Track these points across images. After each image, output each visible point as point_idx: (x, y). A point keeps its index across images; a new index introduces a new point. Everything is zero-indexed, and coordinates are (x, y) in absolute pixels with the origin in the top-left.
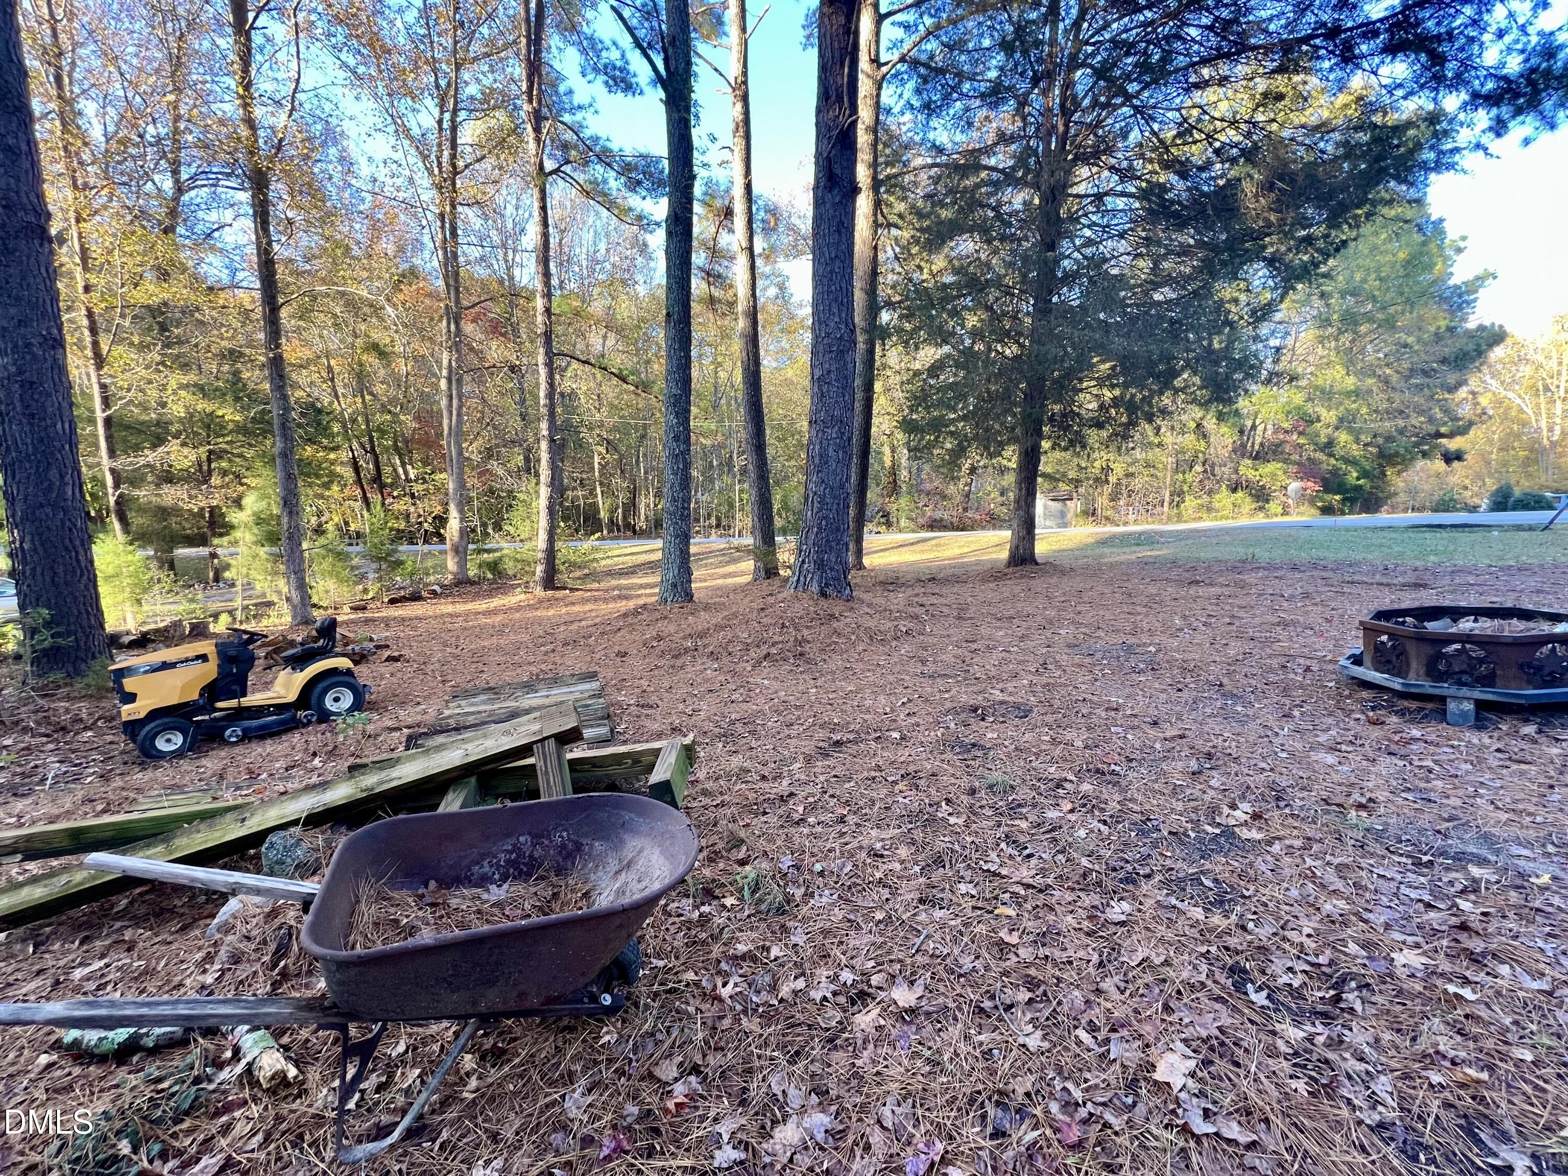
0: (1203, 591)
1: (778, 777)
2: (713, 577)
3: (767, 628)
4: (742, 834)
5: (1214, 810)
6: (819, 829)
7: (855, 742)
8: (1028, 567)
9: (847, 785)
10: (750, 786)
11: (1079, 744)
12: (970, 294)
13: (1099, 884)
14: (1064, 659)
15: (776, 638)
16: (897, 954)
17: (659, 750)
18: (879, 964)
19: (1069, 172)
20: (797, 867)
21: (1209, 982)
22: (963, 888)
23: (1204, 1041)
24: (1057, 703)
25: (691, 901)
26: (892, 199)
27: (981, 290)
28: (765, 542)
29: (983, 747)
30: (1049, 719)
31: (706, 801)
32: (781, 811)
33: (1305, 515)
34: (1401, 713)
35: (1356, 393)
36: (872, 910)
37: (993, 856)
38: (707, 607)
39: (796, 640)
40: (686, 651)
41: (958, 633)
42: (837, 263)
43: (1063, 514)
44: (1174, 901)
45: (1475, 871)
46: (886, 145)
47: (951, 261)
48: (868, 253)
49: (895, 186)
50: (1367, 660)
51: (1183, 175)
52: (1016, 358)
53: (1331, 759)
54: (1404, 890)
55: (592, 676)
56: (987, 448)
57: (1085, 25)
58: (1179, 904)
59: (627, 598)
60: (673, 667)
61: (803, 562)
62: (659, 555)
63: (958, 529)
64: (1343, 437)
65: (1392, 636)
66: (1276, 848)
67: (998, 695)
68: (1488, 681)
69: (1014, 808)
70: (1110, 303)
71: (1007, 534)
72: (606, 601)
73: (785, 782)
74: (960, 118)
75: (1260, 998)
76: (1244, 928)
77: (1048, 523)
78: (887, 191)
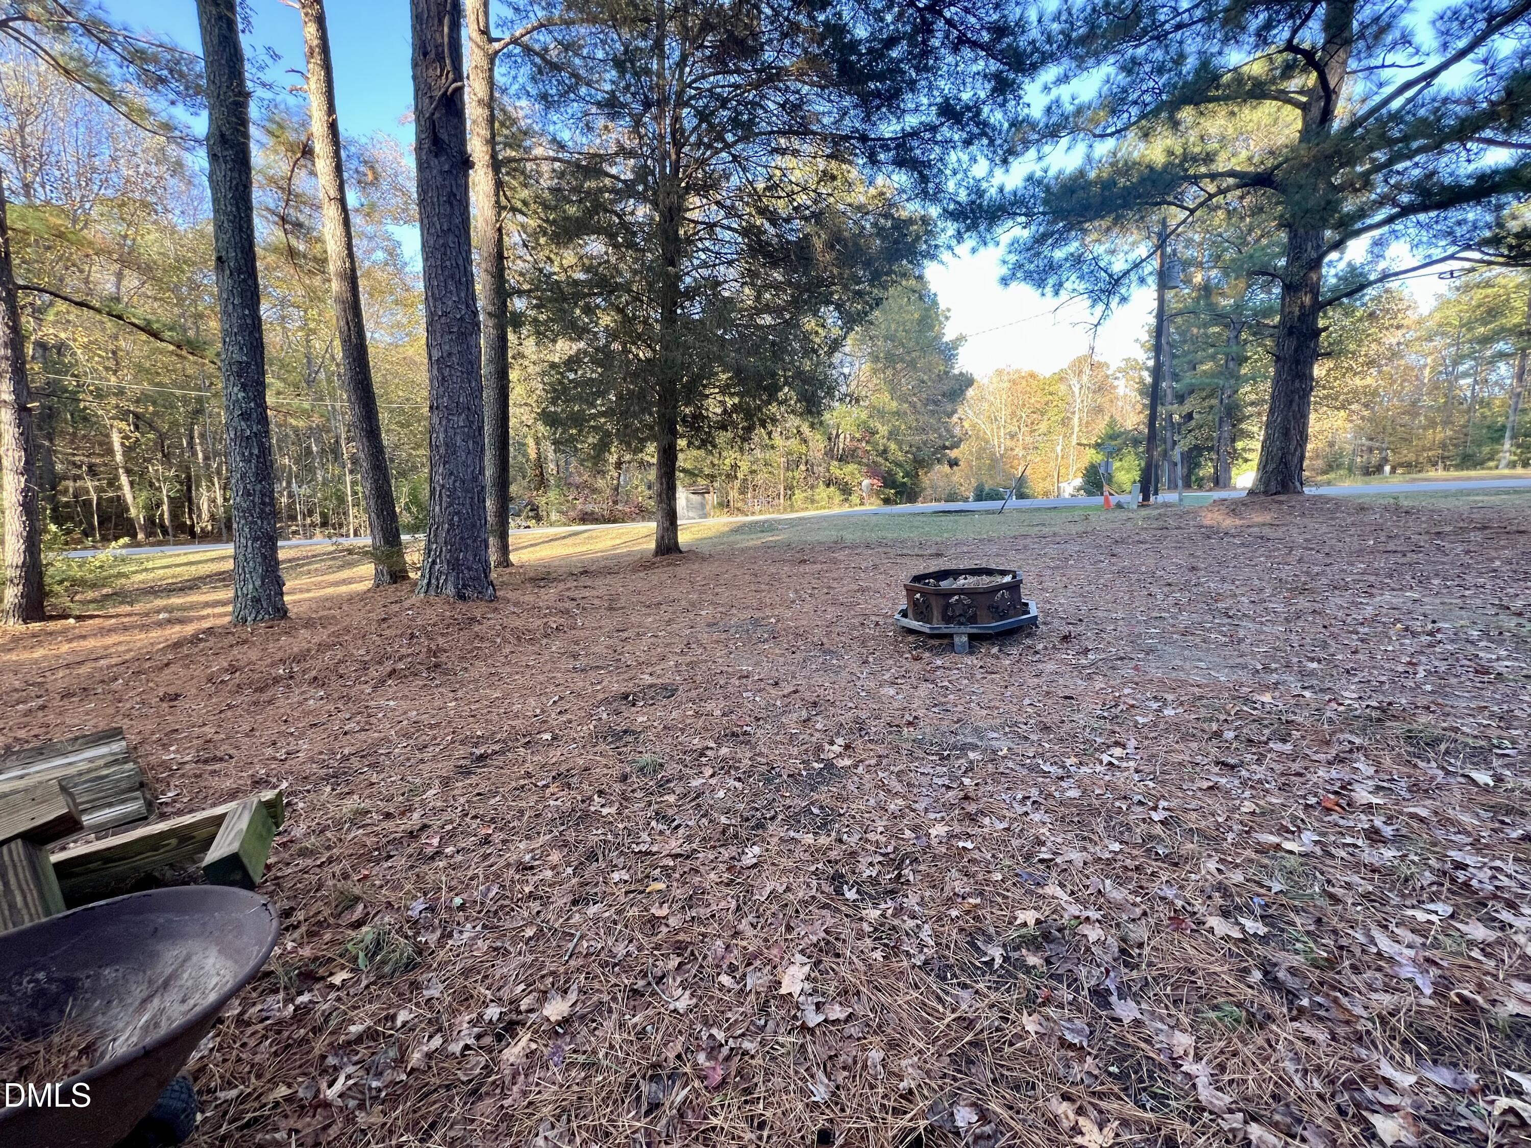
0: (807, 568)
1: (407, 810)
2: (320, 586)
3: (390, 640)
4: (357, 891)
5: (819, 749)
6: (459, 858)
7: (502, 752)
8: (673, 556)
9: (492, 801)
10: (369, 829)
11: (718, 713)
12: (601, 294)
13: (736, 836)
14: (704, 637)
15: (404, 651)
16: (550, 966)
17: (222, 817)
18: (528, 985)
19: (682, 198)
20: (431, 909)
21: (819, 895)
22: (616, 876)
23: (815, 946)
24: (699, 679)
25: (281, 996)
26: (514, 183)
27: (611, 292)
28: (387, 542)
29: (634, 732)
30: (693, 694)
31: (302, 862)
32: (410, 850)
33: (873, 505)
34: (931, 649)
35: (897, 413)
36: (521, 929)
37: (644, 836)
38: (309, 624)
39: (429, 649)
40: (276, 680)
41: (610, 623)
42: (451, 238)
43: (703, 506)
44: (792, 834)
45: (972, 755)
46: (502, 124)
47: (581, 258)
48: (492, 234)
49: (515, 170)
50: (910, 613)
51: (773, 223)
52: (648, 360)
53: (892, 692)
54: (935, 780)
55: (114, 734)
56: (628, 445)
57: (687, 69)
58: (797, 836)
59: (181, 621)
60: (255, 703)
61: (434, 562)
62: (229, 565)
63: (609, 521)
64: (893, 446)
65: (923, 594)
66: (860, 770)
67: (647, 679)
68: (973, 620)
69: (663, 786)
70: (724, 322)
71: (653, 525)
72: (144, 628)
73: (416, 816)
74: (580, 119)
75: (851, 895)
76: (840, 841)
77: (691, 514)
78: (508, 174)
